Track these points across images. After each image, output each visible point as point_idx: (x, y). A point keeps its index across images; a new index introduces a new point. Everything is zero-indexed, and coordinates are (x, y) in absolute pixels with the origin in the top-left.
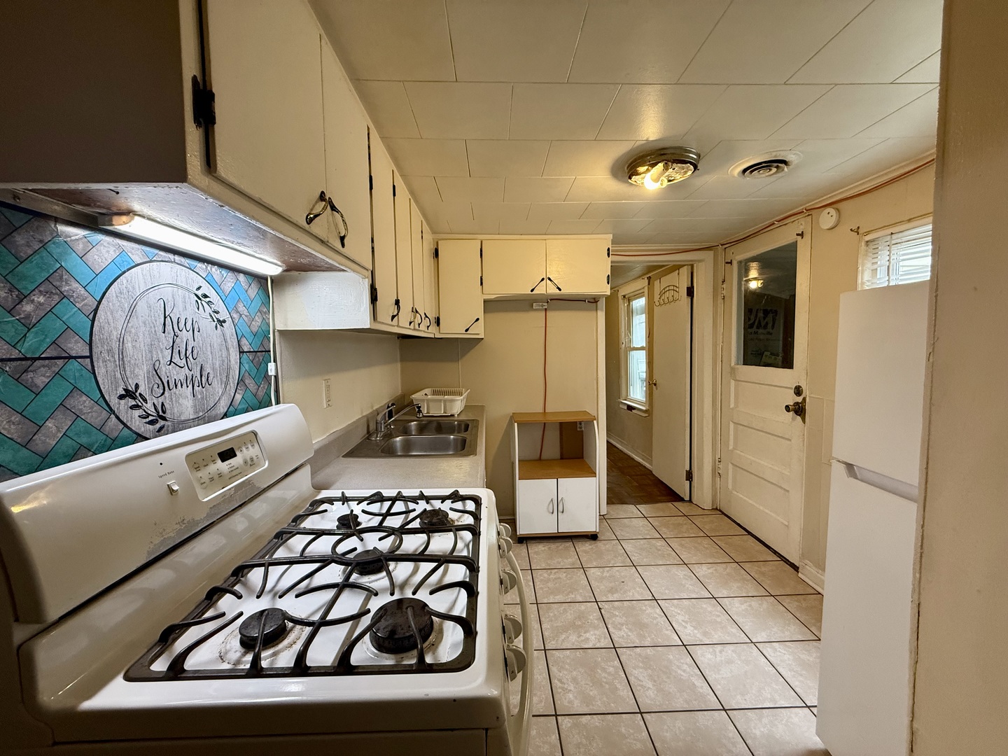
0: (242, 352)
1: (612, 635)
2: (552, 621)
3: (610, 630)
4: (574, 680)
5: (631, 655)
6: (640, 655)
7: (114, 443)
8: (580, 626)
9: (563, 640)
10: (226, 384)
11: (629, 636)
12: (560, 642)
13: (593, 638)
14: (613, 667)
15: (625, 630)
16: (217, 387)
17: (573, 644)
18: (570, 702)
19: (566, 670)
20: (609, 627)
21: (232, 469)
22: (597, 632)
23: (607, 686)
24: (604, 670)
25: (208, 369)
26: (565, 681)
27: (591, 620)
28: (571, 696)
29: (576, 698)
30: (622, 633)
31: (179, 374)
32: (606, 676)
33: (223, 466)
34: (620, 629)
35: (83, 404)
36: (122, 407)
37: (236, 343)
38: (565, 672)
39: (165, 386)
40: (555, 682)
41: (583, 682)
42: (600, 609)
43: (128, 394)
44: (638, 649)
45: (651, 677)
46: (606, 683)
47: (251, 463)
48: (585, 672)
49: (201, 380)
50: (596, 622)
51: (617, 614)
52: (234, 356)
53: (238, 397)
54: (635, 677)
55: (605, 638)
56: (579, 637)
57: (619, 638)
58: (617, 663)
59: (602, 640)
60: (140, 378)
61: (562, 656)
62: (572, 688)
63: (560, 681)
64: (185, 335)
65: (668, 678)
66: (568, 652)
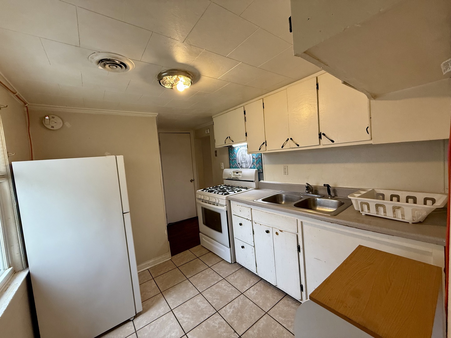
0: (253, 158)
1: (221, 318)
2: (251, 307)
3: (223, 320)
4: (225, 290)
5: (209, 312)
6: (206, 314)
7: (238, 168)
8: (237, 313)
9: (239, 301)
10: (250, 164)
11: (213, 322)
12: (240, 299)
13: (229, 311)
14: (214, 302)
15: (216, 325)
16: (248, 164)
17: (234, 302)
18: (223, 283)
19: (230, 291)
20: (225, 321)
21: (237, 175)
22: (228, 314)
23: (214, 294)
24: (217, 299)
25: (247, 161)
26: (228, 288)
27: (235, 320)
28: (223, 285)
29: (221, 285)
30: (217, 322)
31: (243, 162)
32: (215, 297)
33: (236, 174)
34: (219, 323)
35: (236, 164)
36: (238, 165)
37: (252, 157)
38: (229, 290)
39: (242, 163)
40: (230, 286)
41: (222, 290)
42: (235, 332)
43: (239, 164)
44: (207, 317)
45: (199, 306)
46: (214, 295)
47: (239, 175)
48: (223, 294)
49: (246, 163)
50: (232, 321)
51: (224, 334)
52: (252, 159)
53: (252, 166)
54: (205, 303)
55: (223, 314)
56: (234, 307)
57: (218, 318)
58: (214, 305)
59: (224, 311)
60: (240, 162)
61: (235, 295)
62: (224, 287)
63: (229, 287)
64: (244, 156)
65: (192, 310)
66: (234, 298)
